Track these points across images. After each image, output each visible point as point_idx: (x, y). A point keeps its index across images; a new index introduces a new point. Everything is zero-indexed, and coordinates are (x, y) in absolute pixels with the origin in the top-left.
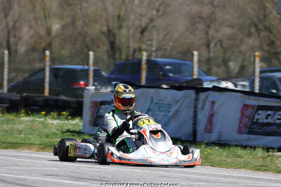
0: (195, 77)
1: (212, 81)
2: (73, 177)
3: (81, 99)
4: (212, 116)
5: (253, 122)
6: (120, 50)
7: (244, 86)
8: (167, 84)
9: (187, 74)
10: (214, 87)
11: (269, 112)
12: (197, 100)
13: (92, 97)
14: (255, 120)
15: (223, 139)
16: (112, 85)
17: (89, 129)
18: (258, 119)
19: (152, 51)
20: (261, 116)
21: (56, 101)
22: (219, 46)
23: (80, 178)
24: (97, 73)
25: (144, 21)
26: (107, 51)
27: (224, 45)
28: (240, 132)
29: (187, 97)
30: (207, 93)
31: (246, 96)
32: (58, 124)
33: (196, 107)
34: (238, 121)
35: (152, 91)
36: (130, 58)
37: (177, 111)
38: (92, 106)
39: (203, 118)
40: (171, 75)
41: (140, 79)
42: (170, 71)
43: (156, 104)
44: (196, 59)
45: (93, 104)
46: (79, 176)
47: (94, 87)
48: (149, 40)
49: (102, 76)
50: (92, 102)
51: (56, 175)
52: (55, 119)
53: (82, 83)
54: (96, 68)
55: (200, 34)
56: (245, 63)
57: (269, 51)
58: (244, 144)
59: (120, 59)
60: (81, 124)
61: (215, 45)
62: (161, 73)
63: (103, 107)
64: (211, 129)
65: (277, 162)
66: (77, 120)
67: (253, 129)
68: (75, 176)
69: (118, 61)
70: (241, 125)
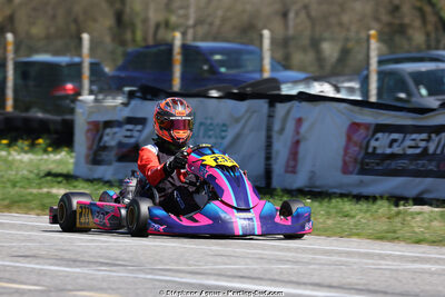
0: (267, 75)
1: (296, 82)
2: (62, 259)
3: (68, 117)
4: (297, 143)
5: (367, 153)
6: (133, 27)
7: (351, 90)
8: (218, 90)
9: (250, 68)
10: (301, 93)
11: (395, 136)
12: (271, 116)
13: (90, 113)
14: (370, 150)
15: (318, 183)
16: (123, 93)
17: (85, 170)
18: (375, 148)
19: (188, 27)
20: (381, 143)
21: (27, 121)
22: (303, 15)
23: (75, 261)
24: (95, 68)
26: (111, 29)
27: (313, 13)
28: (345, 170)
29: (254, 112)
30: (287, 105)
32: (31, 161)
33: (269, 129)
34: (342, 152)
36: (151, 42)
37: (238, 137)
39: (281, 147)
40: (223, 70)
41: (170, 79)
42: (222, 63)
43: (201, 124)
44: (266, 43)
45: (91, 127)
46: (73, 257)
47: (92, 97)
48: (181, 8)
49: (104, 74)
50: (89, 123)
51: (34, 256)
52: (26, 152)
53: (69, 86)
54: (93, 60)
56: (350, 45)
57: (390, 24)
58: (355, 191)
59: (134, 40)
60: (72, 161)
61: (297, 14)
62: (205, 67)
63: (108, 130)
64: (295, 166)
65: (413, 224)
66: (63, 153)
67: (367, 164)
68: (67, 256)
69: (130, 49)
70: (347, 158)
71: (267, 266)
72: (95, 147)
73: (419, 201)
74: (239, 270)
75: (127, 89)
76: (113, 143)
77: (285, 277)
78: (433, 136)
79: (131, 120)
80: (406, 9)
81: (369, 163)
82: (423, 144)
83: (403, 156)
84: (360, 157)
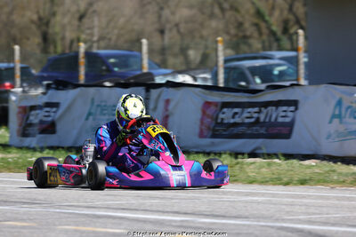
0: (145, 70)
1: (165, 75)
3: (5, 105)
4: (167, 117)
6: (55, 42)
7: (205, 79)
8: (110, 81)
9: (135, 67)
10: (168, 82)
11: (236, 110)
12: (147, 99)
13: (20, 101)
14: (219, 121)
16: (42, 85)
17: (17, 140)
18: (222, 119)
19: (94, 42)
20: (227, 116)
22: (175, 31)
24: (25, 71)
25: (83, 6)
26: (39, 44)
27: (182, 30)
28: (201, 135)
30: (158, 91)
31: (207, 92)
34: (198, 123)
35: (92, 90)
36: (67, 51)
38: (19, 113)
40: (116, 69)
41: (77, 77)
42: (115, 65)
43: (98, 106)
44: (145, 48)
45: (21, 110)
46: (5, 199)
47: (20, 89)
48: (89, 28)
49: (32, 75)
50: (20, 107)
53: (7, 84)
54: (23, 65)
55: (151, 17)
56: (208, 51)
57: (236, 35)
58: (208, 150)
59: (55, 52)
60: (8, 135)
61: (170, 30)
62: (104, 68)
63: (33, 112)
65: (247, 170)
66: (3, 130)
67: (217, 131)
69: (52, 56)
70: (203, 127)
71: (142, 201)
72: (23, 125)
73: (253, 155)
74: (121, 204)
75: (45, 83)
76: (36, 121)
77: (154, 208)
78: (263, 109)
79: (49, 105)
80: (247, 25)
81: (218, 130)
82: (256, 115)
83: (242, 124)
84: (212, 126)
